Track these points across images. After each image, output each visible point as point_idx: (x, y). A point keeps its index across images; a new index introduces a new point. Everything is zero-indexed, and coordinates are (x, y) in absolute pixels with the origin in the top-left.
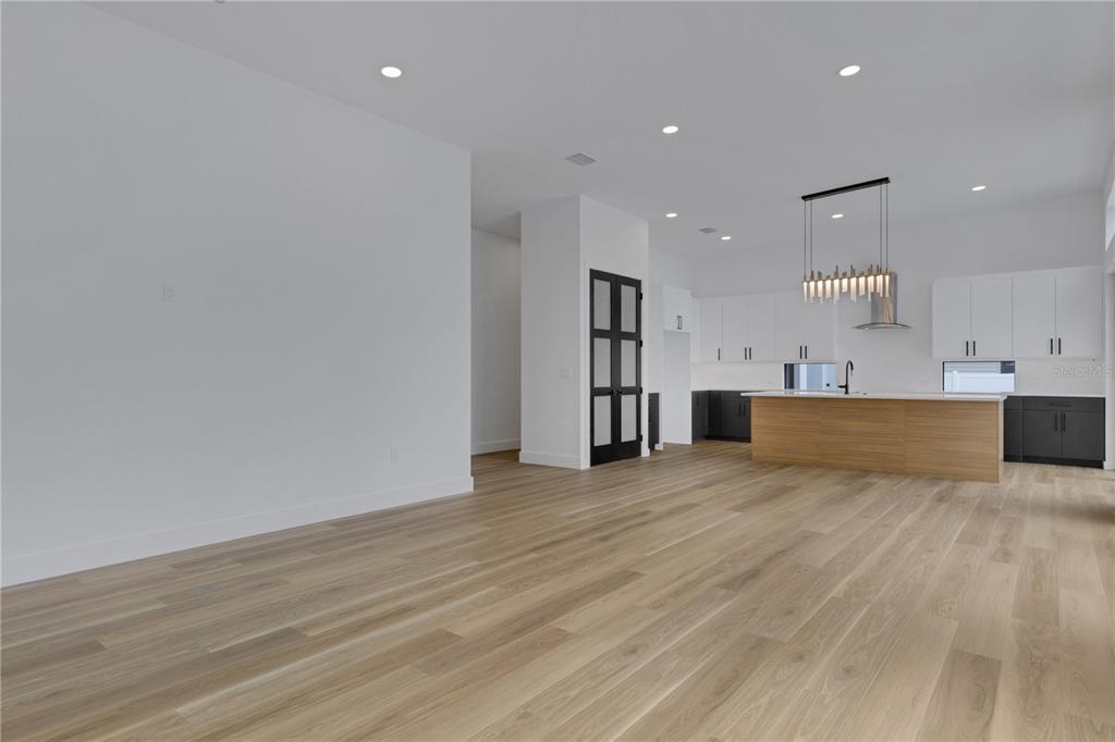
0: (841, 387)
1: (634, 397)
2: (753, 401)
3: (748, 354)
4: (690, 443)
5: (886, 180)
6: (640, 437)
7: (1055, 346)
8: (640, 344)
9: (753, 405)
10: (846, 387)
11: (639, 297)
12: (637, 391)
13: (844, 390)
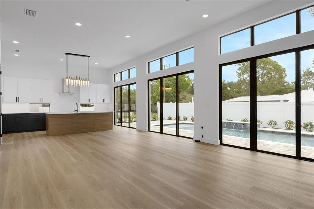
0: (76, 110)
5: (89, 56)
7: (104, 101)
13: (76, 111)
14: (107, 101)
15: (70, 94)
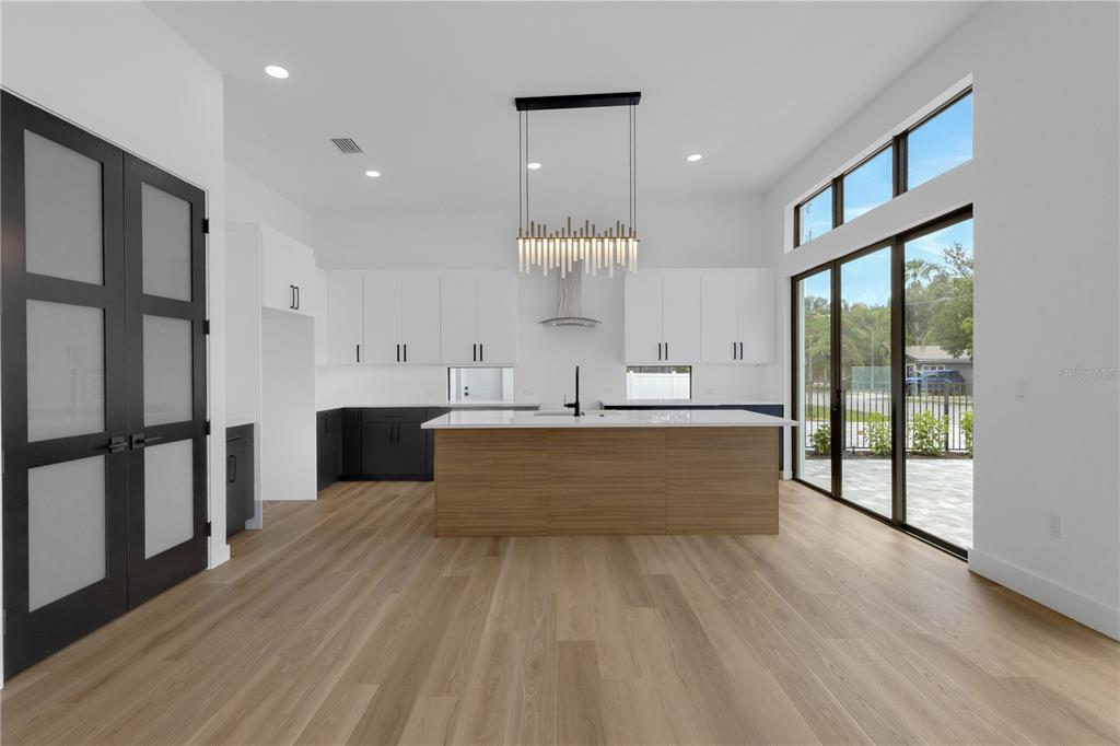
0: (569, 406)
1: (184, 448)
2: (437, 435)
3: (402, 353)
4: (315, 498)
6: (202, 528)
7: (738, 350)
8: (202, 328)
9: (437, 441)
10: (576, 406)
11: (200, 226)
12: (197, 430)
13: (573, 410)
14: (753, 354)
15: (582, 325)
